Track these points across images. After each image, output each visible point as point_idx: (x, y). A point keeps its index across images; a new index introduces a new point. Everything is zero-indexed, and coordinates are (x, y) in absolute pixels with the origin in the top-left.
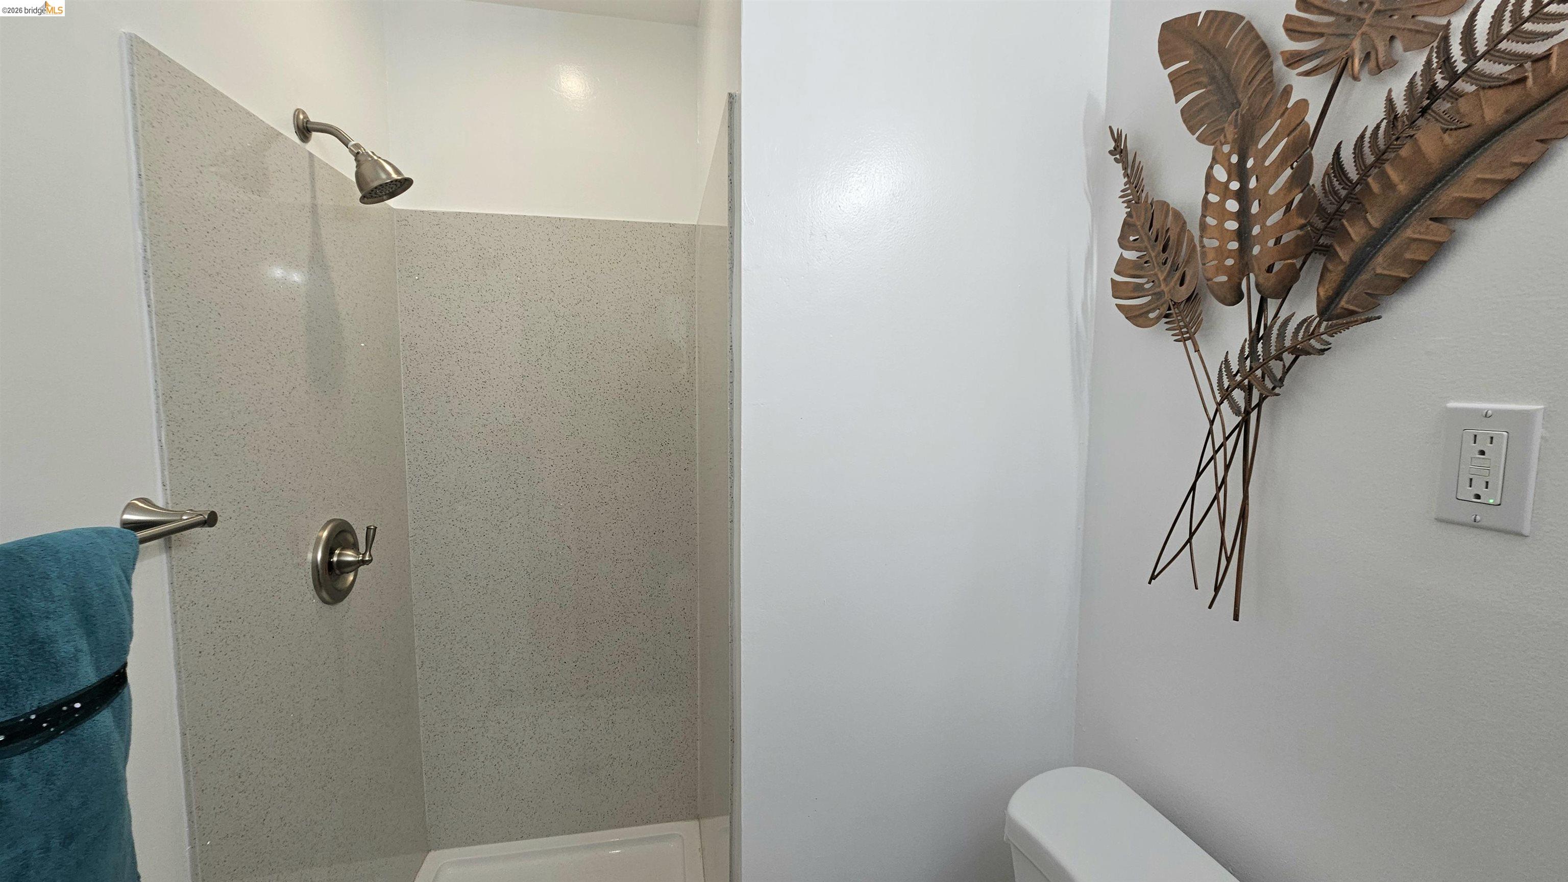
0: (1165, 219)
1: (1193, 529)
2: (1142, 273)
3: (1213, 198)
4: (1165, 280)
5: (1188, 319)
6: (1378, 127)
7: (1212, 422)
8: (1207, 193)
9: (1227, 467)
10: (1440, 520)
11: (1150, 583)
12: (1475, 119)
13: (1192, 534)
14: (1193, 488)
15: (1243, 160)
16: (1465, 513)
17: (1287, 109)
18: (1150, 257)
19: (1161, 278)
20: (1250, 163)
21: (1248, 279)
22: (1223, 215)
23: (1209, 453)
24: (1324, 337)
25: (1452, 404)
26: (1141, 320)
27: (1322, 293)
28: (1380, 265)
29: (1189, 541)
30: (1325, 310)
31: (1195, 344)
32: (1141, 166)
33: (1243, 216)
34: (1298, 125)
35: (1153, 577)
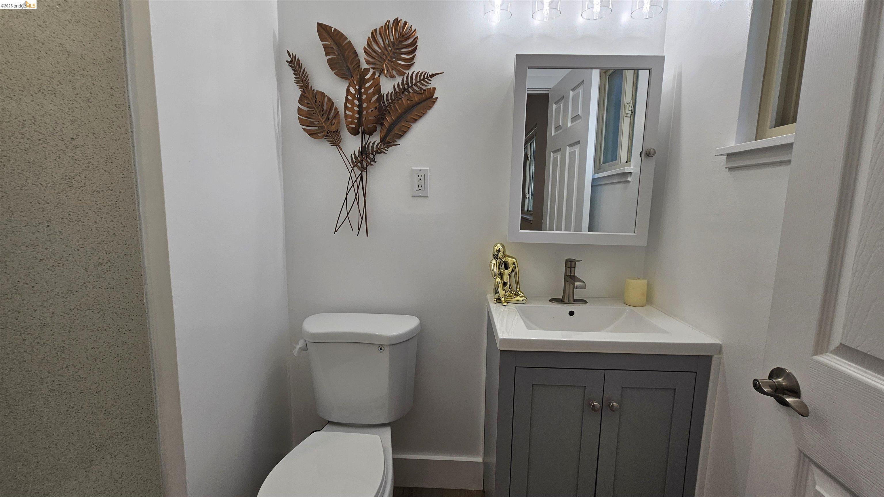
0: (323, 100)
1: (348, 212)
2: (312, 117)
3: (350, 98)
4: (324, 122)
5: (335, 138)
6: (392, 93)
7: (351, 174)
8: (347, 95)
9: (358, 188)
10: (412, 197)
11: (334, 234)
12: (413, 99)
13: (348, 214)
14: (346, 198)
15: (360, 88)
16: (417, 193)
17: (374, 78)
18: (316, 111)
19: (323, 121)
20: (363, 90)
21: (361, 128)
22: (353, 104)
23: (351, 184)
24: (386, 148)
25: (413, 168)
26: (314, 136)
27: (381, 136)
28: (396, 130)
29: (347, 216)
30: (382, 140)
31: (340, 147)
32: (307, 75)
33: (360, 106)
34: (377, 85)
35: (336, 231)
